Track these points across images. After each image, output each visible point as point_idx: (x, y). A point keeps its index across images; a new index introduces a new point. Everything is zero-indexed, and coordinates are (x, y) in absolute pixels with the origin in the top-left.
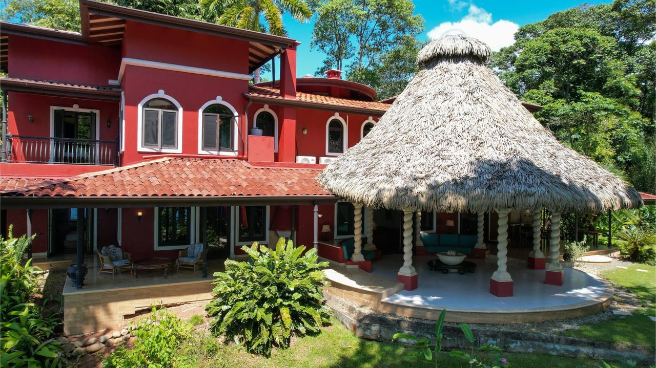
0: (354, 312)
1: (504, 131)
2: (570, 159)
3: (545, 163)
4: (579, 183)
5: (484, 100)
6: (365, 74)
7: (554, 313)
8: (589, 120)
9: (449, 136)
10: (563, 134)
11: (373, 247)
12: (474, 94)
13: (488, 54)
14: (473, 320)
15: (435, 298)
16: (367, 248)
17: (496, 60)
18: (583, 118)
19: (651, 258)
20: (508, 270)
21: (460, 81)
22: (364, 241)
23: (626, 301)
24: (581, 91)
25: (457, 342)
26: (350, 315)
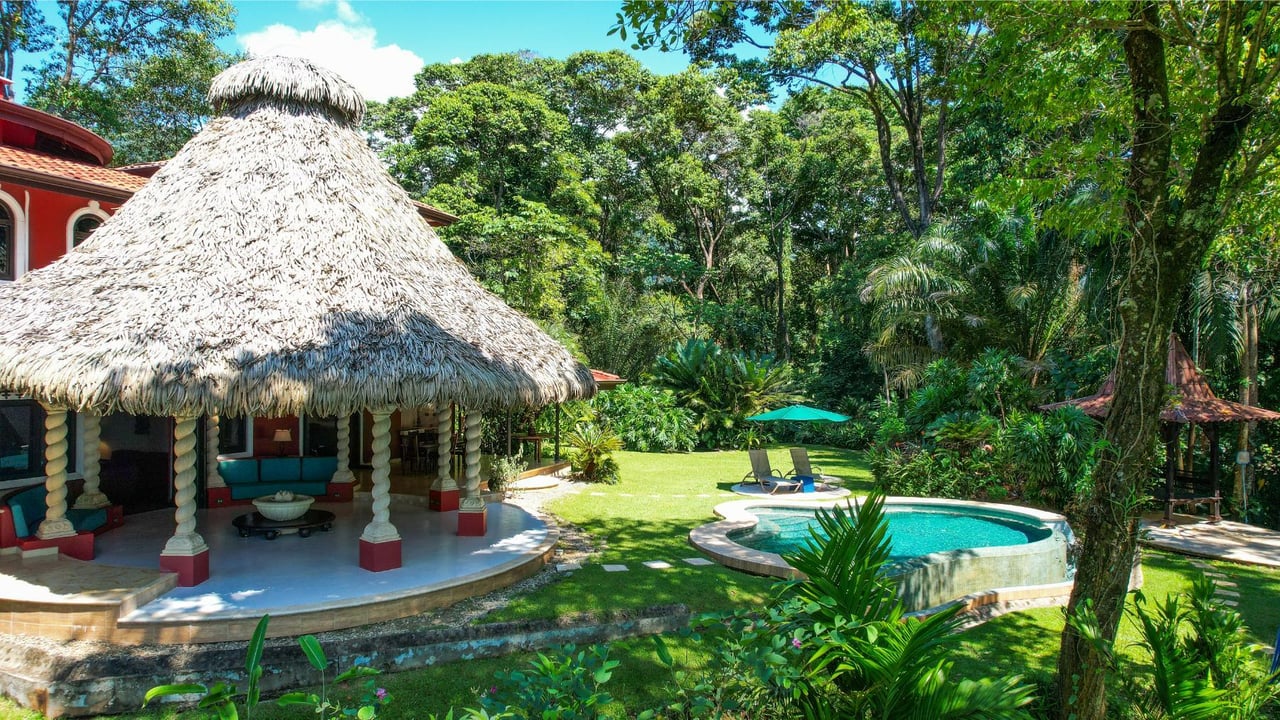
0: (41, 661)
1: (383, 259)
2: (495, 315)
3: (453, 322)
4: (508, 358)
5: (347, 195)
6: (82, 97)
7: (470, 585)
8: (528, 248)
9: (277, 262)
10: (491, 268)
11: (102, 499)
12: (328, 182)
13: (358, 107)
14: (328, 623)
15: (249, 593)
16: (81, 503)
17: (380, 118)
18: (521, 244)
19: (610, 473)
20: (392, 520)
21: (302, 152)
22: (74, 489)
23: (576, 547)
24: (520, 197)
25: (297, 672)
26: (28, 671)
